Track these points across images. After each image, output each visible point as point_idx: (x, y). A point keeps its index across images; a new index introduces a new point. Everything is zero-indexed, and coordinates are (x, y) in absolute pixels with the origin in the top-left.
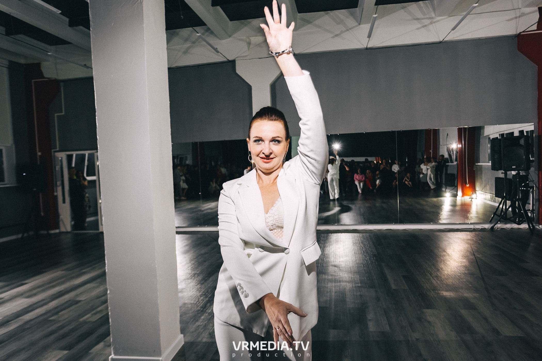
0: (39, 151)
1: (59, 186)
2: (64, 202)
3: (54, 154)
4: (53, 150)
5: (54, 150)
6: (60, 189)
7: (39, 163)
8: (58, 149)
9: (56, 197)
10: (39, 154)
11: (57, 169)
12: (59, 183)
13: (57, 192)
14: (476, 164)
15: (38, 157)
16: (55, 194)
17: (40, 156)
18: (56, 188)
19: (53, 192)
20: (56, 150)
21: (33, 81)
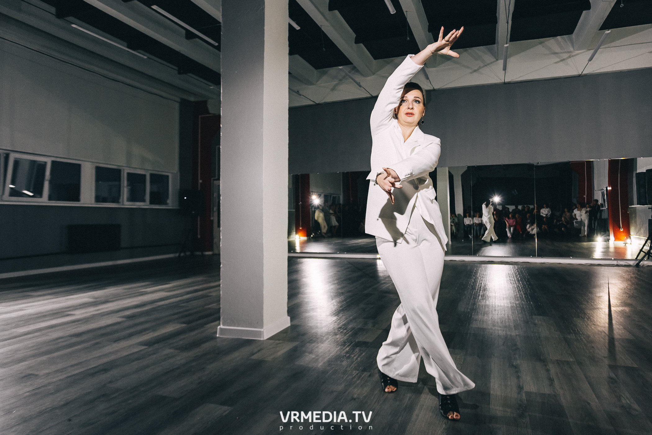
0: (201, 179)
1: (215, 212)
2: (218, 226)
3: (213, 182)
4: (212, 179)
5: (214, 178)
6: (216, 214)
7: (199, 189)
9: (212, 221)
10: (201, 181)
11: (215, 196)
12: (215, 209)
13: (213, 216)
15: (199, 185)
16: (212, 218)
17: (201, 183)
18: (213, 213)
19: (210, 217)
20: (215, 178)
21: (200, 116)
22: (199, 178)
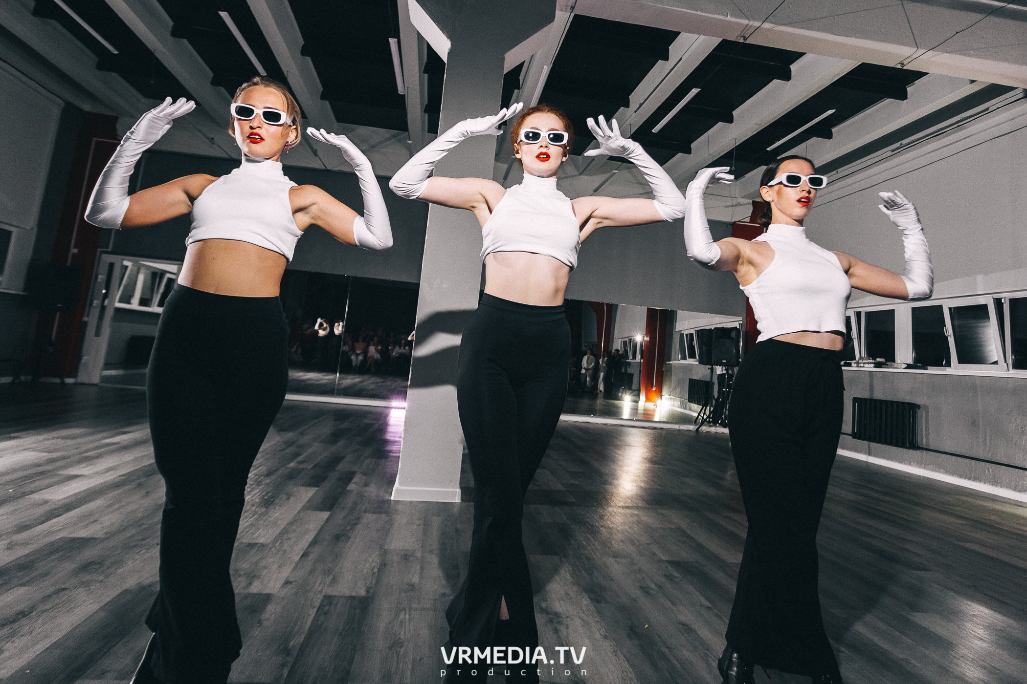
0: (75, 247)
1: (96, 308)
2: (98, 333)
3: (100, 255)
4: (100, 250)
5: (103, 250)
6: (95, 313)
7: (69, 264)
8: (110, 250)
9: (85, 324)
10: (75, 251)
11: (99, 280)
12: (96, 303)
13: (88, 316)
14: (667, 363)
15: (70, 256)
16: (85, 319)
17: (74, 254)
18: (89, 310)
19: (82, 315)
20: (107, 250)
21: (95, 139)
22: (72, 246)
